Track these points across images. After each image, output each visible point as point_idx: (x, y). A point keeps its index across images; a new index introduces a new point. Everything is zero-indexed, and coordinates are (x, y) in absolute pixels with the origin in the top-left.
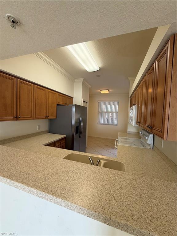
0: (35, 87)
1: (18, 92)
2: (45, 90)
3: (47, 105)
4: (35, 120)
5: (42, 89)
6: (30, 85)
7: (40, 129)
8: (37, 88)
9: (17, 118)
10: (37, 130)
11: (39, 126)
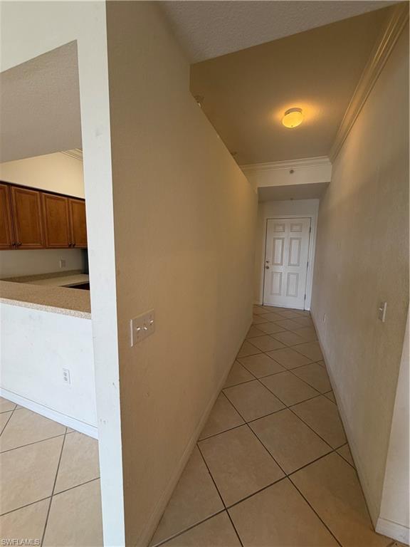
0: (43, 197)
1: (15, 209)
2: (64, 200)
3: (70, 223)
4: (49, 250)
5: (59, 199)
6: (33, 195)
7: (65, 266)
8: (48, 197)
9: (15, 246)
10: (60, 268)
11: (63, 262)
